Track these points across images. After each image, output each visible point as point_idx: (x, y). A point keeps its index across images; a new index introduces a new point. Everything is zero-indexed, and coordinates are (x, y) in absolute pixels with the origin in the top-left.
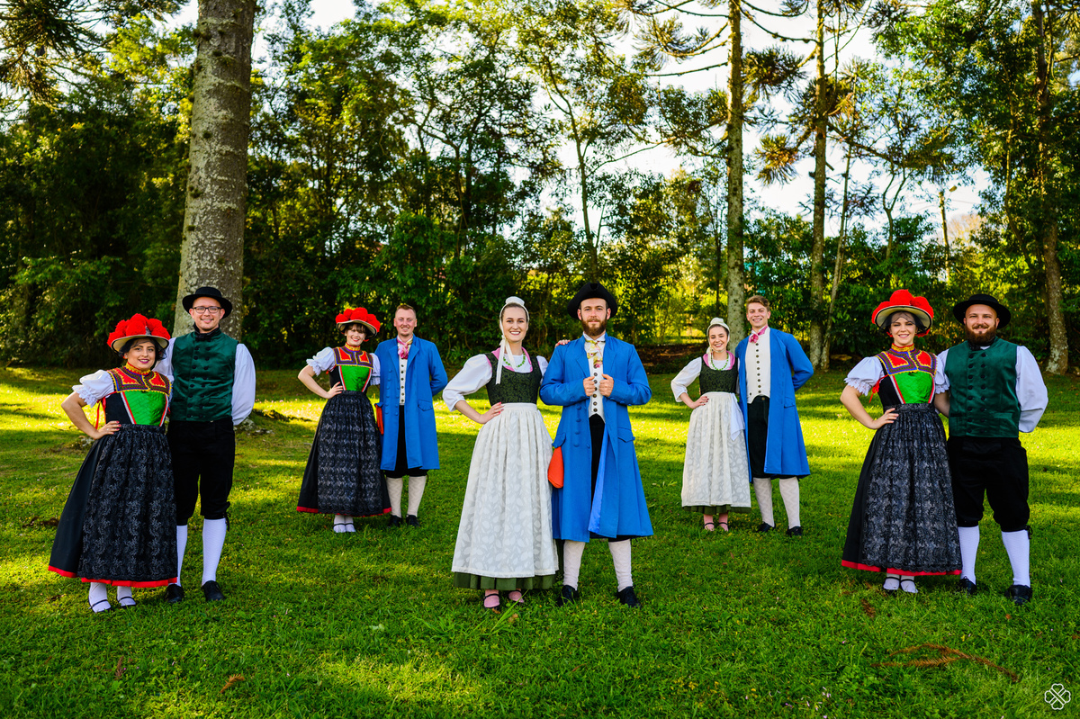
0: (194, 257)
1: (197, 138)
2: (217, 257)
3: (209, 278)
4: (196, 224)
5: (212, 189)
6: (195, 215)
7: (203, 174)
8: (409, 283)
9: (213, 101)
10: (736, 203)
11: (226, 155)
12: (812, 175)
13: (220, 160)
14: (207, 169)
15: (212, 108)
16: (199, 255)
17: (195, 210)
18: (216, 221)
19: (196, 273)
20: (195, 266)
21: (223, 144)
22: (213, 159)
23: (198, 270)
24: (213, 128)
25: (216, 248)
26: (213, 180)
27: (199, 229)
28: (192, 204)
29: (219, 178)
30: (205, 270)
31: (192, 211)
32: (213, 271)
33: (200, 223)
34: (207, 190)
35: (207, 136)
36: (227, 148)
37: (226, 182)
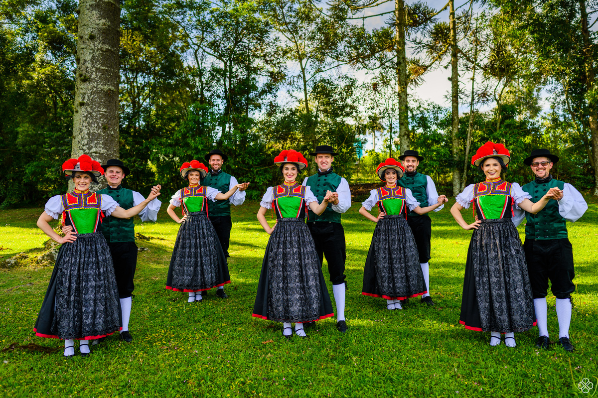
0: (85, 124)
1: (84, 39)
2: (102, 124)
3: (97, 139)
4: (85, 101)
5: (96, 76)
6: (84, 94)
7: (89, 66)
8: (200, 147)
9: (94, 12)
10: (404, 96)
11: (106, 51)
12: (449, 79)
13: (102, 55)
14: (92, 61)
15: (94, 17)
16: (88, 123)
17: (84, 91)
18: (100, 98)
19: (87, 136)
20: (85, 131)
21: (103, 43)
22: (97, 54)
23: (88, 134)
24: (96, 32)
25: (101, 118)
26: (97, 69)
27: (88, 104)
28: (82, 87)
29: (102, 68)
30: (93, 134)
31: (82, 91)
32: (99, 134)
33: (88, 99)
34: (93, 76)
35: (92, 37)
36: (106, 47)
37: (106, 70)
